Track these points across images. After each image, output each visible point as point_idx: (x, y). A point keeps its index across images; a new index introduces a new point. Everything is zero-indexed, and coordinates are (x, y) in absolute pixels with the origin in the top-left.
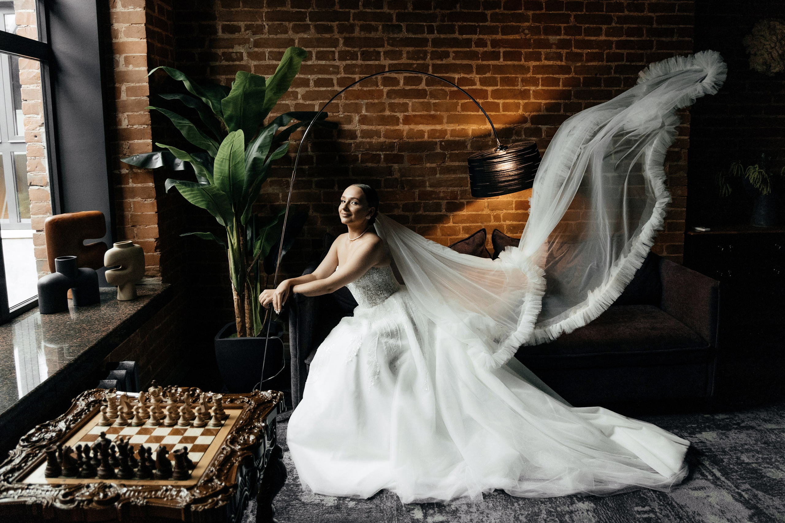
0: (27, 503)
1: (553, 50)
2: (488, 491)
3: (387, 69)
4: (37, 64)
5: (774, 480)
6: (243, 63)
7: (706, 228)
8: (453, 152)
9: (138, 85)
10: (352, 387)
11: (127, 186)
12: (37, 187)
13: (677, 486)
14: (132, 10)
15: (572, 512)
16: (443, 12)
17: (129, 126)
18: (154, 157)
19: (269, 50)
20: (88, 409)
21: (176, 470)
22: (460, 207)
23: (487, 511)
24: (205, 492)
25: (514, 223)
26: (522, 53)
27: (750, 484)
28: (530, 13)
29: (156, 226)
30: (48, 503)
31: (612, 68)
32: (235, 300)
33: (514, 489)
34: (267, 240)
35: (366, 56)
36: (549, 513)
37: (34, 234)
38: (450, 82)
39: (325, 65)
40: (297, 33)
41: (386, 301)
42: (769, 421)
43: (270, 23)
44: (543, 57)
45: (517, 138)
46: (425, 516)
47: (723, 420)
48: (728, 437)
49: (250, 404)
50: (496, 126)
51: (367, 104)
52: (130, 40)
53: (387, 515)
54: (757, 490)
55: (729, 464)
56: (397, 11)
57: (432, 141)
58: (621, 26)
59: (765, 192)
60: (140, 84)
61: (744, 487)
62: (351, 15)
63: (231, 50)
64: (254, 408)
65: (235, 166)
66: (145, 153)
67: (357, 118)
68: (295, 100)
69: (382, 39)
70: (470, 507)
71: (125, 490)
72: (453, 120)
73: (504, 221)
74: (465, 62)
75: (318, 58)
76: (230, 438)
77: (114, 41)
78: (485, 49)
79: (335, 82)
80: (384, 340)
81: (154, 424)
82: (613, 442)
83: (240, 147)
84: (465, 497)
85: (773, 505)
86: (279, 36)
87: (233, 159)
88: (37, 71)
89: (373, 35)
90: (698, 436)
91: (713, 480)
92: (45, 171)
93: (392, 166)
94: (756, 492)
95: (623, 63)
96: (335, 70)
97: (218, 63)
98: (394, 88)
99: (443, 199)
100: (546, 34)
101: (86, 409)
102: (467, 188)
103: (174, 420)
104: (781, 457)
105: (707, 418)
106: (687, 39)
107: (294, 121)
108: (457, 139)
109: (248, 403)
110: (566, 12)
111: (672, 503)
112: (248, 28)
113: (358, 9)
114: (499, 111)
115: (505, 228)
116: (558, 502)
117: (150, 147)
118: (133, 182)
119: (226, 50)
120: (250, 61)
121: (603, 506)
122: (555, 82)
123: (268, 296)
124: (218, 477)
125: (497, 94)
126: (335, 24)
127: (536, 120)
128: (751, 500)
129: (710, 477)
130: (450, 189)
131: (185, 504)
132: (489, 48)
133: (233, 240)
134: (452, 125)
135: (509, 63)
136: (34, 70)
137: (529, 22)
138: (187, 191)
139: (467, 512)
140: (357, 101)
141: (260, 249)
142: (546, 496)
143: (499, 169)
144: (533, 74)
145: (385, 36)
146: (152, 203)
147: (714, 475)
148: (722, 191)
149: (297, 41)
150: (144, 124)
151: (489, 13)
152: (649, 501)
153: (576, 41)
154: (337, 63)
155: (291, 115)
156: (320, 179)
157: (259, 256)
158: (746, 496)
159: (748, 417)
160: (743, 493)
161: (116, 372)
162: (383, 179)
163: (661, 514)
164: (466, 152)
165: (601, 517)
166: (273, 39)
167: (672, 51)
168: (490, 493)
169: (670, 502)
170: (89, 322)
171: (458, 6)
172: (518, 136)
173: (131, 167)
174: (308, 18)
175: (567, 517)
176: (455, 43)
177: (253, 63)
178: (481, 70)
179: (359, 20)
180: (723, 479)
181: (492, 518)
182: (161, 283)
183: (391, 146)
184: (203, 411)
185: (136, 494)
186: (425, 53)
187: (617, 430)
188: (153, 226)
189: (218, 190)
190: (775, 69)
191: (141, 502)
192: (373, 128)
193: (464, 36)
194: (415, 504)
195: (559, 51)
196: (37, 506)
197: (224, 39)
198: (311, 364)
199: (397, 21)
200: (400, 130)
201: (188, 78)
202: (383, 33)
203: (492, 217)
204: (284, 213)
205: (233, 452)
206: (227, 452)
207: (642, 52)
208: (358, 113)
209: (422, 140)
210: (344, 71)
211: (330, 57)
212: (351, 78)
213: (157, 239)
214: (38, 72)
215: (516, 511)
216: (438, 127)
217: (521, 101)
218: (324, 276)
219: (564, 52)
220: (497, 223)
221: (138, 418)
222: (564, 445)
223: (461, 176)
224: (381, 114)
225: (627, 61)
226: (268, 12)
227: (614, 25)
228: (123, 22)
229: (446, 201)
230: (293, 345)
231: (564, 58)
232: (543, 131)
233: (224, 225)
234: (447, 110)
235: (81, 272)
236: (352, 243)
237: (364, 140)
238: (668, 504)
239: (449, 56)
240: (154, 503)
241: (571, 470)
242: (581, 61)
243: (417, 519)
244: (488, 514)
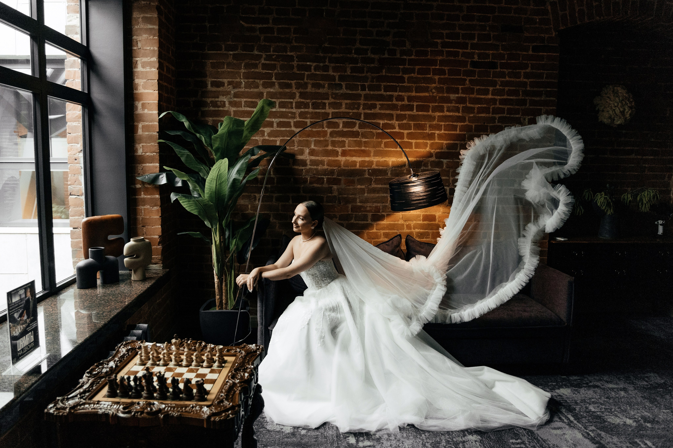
0: (99, 413)
1: (453, 105)
2: (402, 425)
3: (330, 117)
4: (79, 107)
5: (613, 424)
6: (226, 109)
7: (564, 238)
8: (378, 177)
9: (150, 124)
10: (304, 347)
11: (140, 197)
12: (75, 197)
13: (541, 426)
14: (149, 70)
15: (464, 442)
16: (373, 75)
17: (143, 154)
18: (161, 177)
19: (245, 100)
20: (128, 354)
21: (197, 394)
22: (381, 218)
23: (402, 439)
24: (219, 409)
25: (422, 231)
26: (429, 106)
27: (595, 426)
28: (437, 77)
29: (160, 226)
30: (113, 413)
31: (496, 119)
32: (216, 282)
33: (422, 424)
34: (241, 239)
35: (315, 106)
36: (448, 442)
37: (71, 231)
38: (377, 126)
39: (285, 112)
40: (266, 88)
41: (329, 285)
42: (611, 382)
43: (246, 80)
44: (445, 109)
45: (425, 168)
46: (357, 441)
47: (575, 380)
48: (579, 393)
49: (242, 353)
50: (410, 159)
51: (315, 140)
52: (146, 91)
53: (329, 440)
54: (601, 431)
55: (580, 411)
56: (339, 74)
57: (362, 169)
58: (503, 88)
59: (609, 213)
60: (152, 123)
61: (591, 428)
62: (306, 76)
63: (217, 100)
64: (245, 356)
65: (220, 184)
66: (154, 173)
67: (307, 151)
68: (262, 137)
69: (327, 94)
70: (390, 436)
71: (164, 406)
72: (378, 154)
73: (414, 229)
74: (388, 112)
75: (280, 107)
76: (231, 375)
77: (135, 92)
78: (403, 103)
79: (292, 124)
80: (328, 313)
81: (175, 365)
82: (494, 393)
83: (225, 171)
84: (386, 429)
85: (612, 442)
86: (252, 90)
87: (219, 180)
88: (79, 112)
89: (321, 91)
90: (557, 391)
91: (568, 422)
92: (81, 185)
93: (332, 187)
94: (600, 432)
95: (505, 115)
96: (292, 115)
97: (207, 109)
98: (335, 129)
99: (369, 211)
100: (448, 92)
101: (127, 354)
102: (387, 204)
103: (189, 362)
104: (618, 408)
105: (564, 379)
106: (552, 98)
107: (261, 152)
108: (381, 168)
109: (239, 352)
110: (463, 77)
111: (537, 438)
112: (230, 83)
113: (311, 71)
114: (412, 148)
115: (415, 234)
116: (454, 435)
117: (158, 169)
118: (145, 194)
119: (213, 99)
120: (231, 108)
121: (487, 438)
122: (454, 128)
123: (243, 279)
124: (227, 399)
125: (411, 136)
126: (293, 82)
127: (440, 155)
128: (596, 438)
129: (565, 421)
130: (375, 205)
131: (206, 416)
132: (406, 102)
133: (216, 238)
134: (377, 157)
135: (420, 113)
136: (77, 112)
137: (435, 83)
138: (186, 202)
139: (387, 440)
140: (308, 139)
141: (235, 245)
142: (445, 430)
143: (412, 191)
144: (438, 122)
145: (330, 92)
146: (158, 210)
147: (568, 419)
148: (577, 212)
149: (265, 94)
150: (154, 152)
151: (406, 76)
152: (521, 436)
153: (470, 98)
154: (294, 110)
155: (260, 148)
156: (279, 195)
157: (234, 252)
158: (592, 435)
159: (594, 379)
160: (590, 433)
161: (135, 331)
162: (325, 196)
163: (529, 445)
164: (387, 177)
165: (486, 446)
166: (248, 92)
167: (541, 107)
168: (404, 427)
169: (536, 437)
170: (113, 295)
171: (384, 71)
172: (426, 167)
173: (143, 183)
174: (274, 78)
175: (461, 445)
176: (381, 98)
177: (233, 109)
178: (399, 118)
179: (311, 80)
180: (575, 422)
181: (406, 444)
182: (161, 268)
183: (332, 172)
184: (210, 357)
185: (172, 409)
186: (359, 105)
187: (497, 384)
188: (157, 227)
189: (208, 201)
190: (617, 122)
191: (176, 414)
192: (319, 158)
193: (388, 93)
194: (350, 433)
195: (457, 105)
196: (106, 415)
197: (212, 91)
198: (273, 330)
199: (339, 81)
200: (339, 160)
201: (188, 119)
202: (329, 89)
203: (405, 226)
204: (254, 219)
205: (234, 384)
206: (230, 384)
207: (518, 107)
208: (309, 147)
209: (355, 168)
210: (299, 116)
211: (289, 106)
212: (304, 121)
213: (160, 236)
214: (81, 113)
215: (423, 440)
216: (367, 159)
217: (428, 141)
218: (283, 266)
219: (461, 106)
220: (409, 231)
221: (164, 360)
222: (459, 394)
223: (383, 195)
224: (325, 148)
225: (507, 114)
226: (245, 72)
227: (498, 87)
228: (142, 78)
229: (371, 213)
230: (260, 316)
231: (461, 111)
232: (444, 164)
233: (210, 227)
234: (374, 147)
235: (107, 259)
236: (304, 243)
237: (312, 167)
238: (534, 438)
239: (376, 107)
240: (185, 415)
241: (464, 411)
242: (474, 113)
243: (352, 444)
244: (403, 441)
